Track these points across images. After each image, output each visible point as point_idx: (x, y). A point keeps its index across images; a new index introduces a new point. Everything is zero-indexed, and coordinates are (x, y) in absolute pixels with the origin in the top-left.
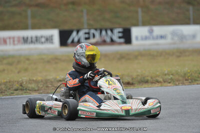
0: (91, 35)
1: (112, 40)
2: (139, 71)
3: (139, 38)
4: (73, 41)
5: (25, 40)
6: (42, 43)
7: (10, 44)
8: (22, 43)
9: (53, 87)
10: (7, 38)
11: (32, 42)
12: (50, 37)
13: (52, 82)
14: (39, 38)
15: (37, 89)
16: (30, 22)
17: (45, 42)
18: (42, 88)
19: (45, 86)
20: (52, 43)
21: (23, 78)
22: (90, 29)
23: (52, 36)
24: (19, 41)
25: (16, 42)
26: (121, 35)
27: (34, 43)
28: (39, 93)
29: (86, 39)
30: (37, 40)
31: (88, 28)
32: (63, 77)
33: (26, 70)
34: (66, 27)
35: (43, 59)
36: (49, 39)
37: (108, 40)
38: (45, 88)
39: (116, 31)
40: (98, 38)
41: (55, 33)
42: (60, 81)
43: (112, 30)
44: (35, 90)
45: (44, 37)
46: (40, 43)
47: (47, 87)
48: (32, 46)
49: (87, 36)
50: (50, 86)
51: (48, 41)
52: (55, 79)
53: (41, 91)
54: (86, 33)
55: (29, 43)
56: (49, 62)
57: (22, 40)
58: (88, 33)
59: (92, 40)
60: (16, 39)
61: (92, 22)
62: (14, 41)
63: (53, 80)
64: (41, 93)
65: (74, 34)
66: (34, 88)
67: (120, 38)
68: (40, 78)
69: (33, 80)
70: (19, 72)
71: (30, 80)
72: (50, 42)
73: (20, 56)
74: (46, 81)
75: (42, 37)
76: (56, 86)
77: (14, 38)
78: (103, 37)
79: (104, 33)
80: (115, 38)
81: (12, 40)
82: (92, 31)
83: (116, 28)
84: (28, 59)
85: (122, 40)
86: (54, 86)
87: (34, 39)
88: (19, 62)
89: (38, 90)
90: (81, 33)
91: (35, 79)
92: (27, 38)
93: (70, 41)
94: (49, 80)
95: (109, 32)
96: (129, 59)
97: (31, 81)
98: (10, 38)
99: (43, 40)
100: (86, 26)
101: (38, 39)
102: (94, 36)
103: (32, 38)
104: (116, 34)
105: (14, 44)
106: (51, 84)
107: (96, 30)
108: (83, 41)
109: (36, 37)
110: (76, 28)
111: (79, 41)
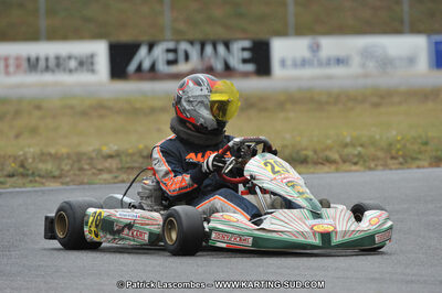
0: (181, 56)
1: (227, 67)
2: (288, 136)
3: (289, 63)
4: (139, 68)
5: (33, 65)
6: (71, 71)
8: (25, 72)
9: (94, 171)
11: (47, 68)
12: (87, 58)
13: (92, 159)
14: (64, 60)
15: (57, 173)
16: (43, 23)
17: (76, 69)
18: (69, 171)
19: (76, 166)
20: (93, 71)
21: (27, 149)
22: (178, 41)
23: (92, 56)
24: (18, 66)
25: (11, 69)
26: (247, 55)
27: (53, 71)
28: (62, 184)
29: (170, 63)
30: (59, 64)
31: (172, 40)
32: (116, 148)
33: (34, 131)
34: (125, 37)
35: (72, 107)
36: (86, 63)
37: (219, 66)
38: (77, 172)
39: (236, 46)
40: (195, 62)
41: (100, 50)
42: (111, 157)
43: (227, 45)
44: (54, 177)
45: (76, 58)
46: (64, 70)
47: (81, 169)
48: (48, 78)
49: (171, 56)
50: (87, 167)
51: (85, 68)
52: (99, 151)
53: (68, 179)
54: (168, 51)
55: (42, 71)
56: (84, 114)
57: (25, 64)
58: (175, 51)
59: (182, 67)
60: (11, 62)
61: (182, 26)
62: (7, 66)
63: (94, 155)
64: (67, 184)
65: (143, 51)
66: (51, 172)
67: (245, 61)
68: (64, 151)
69: (50, 154)
70: (17, 136)
71: (42, 154)
72: (88, 70)
73: (20, 100)
74: (79, 157)
75: (70, 58)
76: (100, 167)
77: (6, 59)
78: (206, 59)
79: (209, 49)
80: (235, 62)
81: (2, 64)
82: (184, 46)
83: (236, 40)
84: (38, 107)
85: (250, 67)
86: (95, 168)
87: (52, 63)
88: (17, 113)
89: (60, 177)
90: (159, 51)
91: (53, 151)
92: (37, 59)
93: (132, 67)
94: (84, 154)
95: (221, 49)
96: (265, 110)
97: (44, 157)
99: (73, 64)
100: (168, 34)
101: (61, 61)
102: (187, 57)
103: (47, 59)
104: (237, 54)
105: (7, 73)
106: (89, 164)
107: (192, 43)
108: (162, 67)
109: (57, 58)
110: (146, 38)
111: (153, 67)
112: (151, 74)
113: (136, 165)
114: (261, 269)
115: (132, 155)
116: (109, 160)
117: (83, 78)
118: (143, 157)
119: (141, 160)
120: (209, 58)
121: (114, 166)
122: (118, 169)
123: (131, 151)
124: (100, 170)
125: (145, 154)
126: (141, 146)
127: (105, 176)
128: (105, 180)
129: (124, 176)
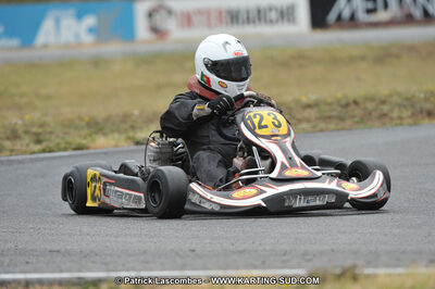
0: (380, 4)
1: (426, 14)
4: (339, 18)
6: (271, 21)
8: (227, 24)
10: (194, 11)
11: (248, 20)
12: (288, 8)
14: (265, 11)
17: (277, 21)
20: (294, 21)
23: (293, 7)
24: (220, 20)
27: (254, 22)
29: (369, 11)
30: (260, 16)
32: (314, 97)
35: (271, 58)
37: (418, 13)
40: (394, 10)
42: (309, 106)
45: (276, 9)
46: (266, 21)
48: (249, 29)
49: (370, 5)
51: (285, 19)
52: (298, 101)
55: (243, 23)
56: (285, 64)
57: (226, 17)
59: (382, 16)
60: (213, 15)
62: (209, 19)
63: (292, 105)
72: (289, 20)
75: (270, 9)
76: (299, 117)
77: (208, 13)
78: (405, 7)
81: (204, 18)
90: (358, 0)
93: (332, 16)
98: (200, 13)
99: (273, 15)
101: (262, 13)
102: (386, 5)
103: (248, 12)
105: (210, 26)
108: (362, 16)
109: (259, 10)
111: (353, 17)
112: (352, 23)
113: (334, 113)
115: (330, 104)
116: (308, 110)
117: (284, 29)
118: (342, 106)
119: (339, 109)
120: (409, 6)
121: (313, 116)
122: (317, 119)
123: (329, 100)
124: (300, 120)
125: (343, 102)
126: (339, 95)
127: (305, 126)
128: (304, 129)
129: (323, 125)
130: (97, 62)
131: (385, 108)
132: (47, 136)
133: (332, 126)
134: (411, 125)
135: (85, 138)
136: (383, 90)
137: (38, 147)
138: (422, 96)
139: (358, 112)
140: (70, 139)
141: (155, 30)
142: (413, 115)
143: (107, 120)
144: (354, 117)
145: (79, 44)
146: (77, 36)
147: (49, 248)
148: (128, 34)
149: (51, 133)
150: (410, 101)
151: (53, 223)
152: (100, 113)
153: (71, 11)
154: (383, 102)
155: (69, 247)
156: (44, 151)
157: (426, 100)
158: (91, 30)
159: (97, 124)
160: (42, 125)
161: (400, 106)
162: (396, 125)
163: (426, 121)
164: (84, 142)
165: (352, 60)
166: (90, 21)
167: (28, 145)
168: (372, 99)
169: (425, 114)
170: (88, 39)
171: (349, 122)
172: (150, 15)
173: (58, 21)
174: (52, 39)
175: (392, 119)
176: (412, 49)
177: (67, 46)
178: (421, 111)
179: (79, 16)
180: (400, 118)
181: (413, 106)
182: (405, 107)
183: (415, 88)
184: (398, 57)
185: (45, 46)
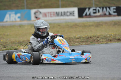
1: (110, 14)
4: (86, 15)
5: (58, 14)
6: (68, 16)
7: (49, 16)
8: (56, 16)
10: (47, 13)
11: (62, 15)
12: (72, 12)
13: (73, 39)
16: (60, 3)
17: (69, 15)
20: (74, 16)
22: (96, 7)
23: (74, 12)
24: (54, 15)
25: (52, 15)
26: (115, 10)
27: (63, 16)
29: (94, 13)
30: (65, 14)
32: (79, 36)
34: (82, 6)
35: (68, 25)
36: (72, 14)
37: (107, 14)
39: (112, 8)
40: (101, 13)
41: (76, 10)
42: (78, 38)
43: (109, 8)
45: (69, 12)
46: (66, 16)
47: (70, 42)
48: (62, 18)
49: (95, 11)
50: (72, 41)
52: (75, 37)
54: (94, 10)
55: (60, 16)
56: (71, 27)
57: (56, 14)
58: (96, 10)
59: (98, 14)
60: (52, 14)
61: (97, 3)
62: (51, 15)
63: (74, 38)
65: (87, 10)
67: (114, 12)
68: (66, 37)
73: (54, 23)
75: (68, 12)
76: (75, 41)
77: (51, 13)
79: (105, 9)
80: (112, 12)
81: (50, 14)
82: (98, 8)
84: (59, 25)
85: (116, 14)
86: (74, 41)
87: (63, 14)
88: (54, 27)
90: (91, 10)
93: (84, 14)
94: (71, 38)
96: (120, 25)
98: (48, 13)
99: (68, 14)
100: (94, 5)
101: (65, 13)
102: (99, 11)
103: (61, 13)
104: (112, 10)
105: (51, 17)
106: (72, 40)
107: (100, 8)
108: (92, 14)
109: (64, 12)
110: (88, 7)
111: (90, 14)
112: (89, 16)
113: (85, 40)
114: (118, 68)
115: (84, 38)
116: (78, 39)
117: (71, 17)
118: (87, 38)
119: (86, 39)
120: (105, 12)
121: (79, 41)
122: (80, 42)
123: (83, 37)
124: (75, 42)
125: (87, 37)
126: (86, 35)
127: (77, 43)
128: (77, 44)
129: (82, 43)
130: (20, 26)
131: (99, 39)
132: (7, 46)
133: (84, 44)
134: (105, 44)
135: (17, 46)
136: (98, 34)
137: (4, 49)
138: (108, 36)
139: (91, 40)
140: (13, 46)
141: (36, 18)
142: (106, 41)
143: (23, 41)
144: (90, 41)
145: (16, 21)
146: (15, 19)
147: (8, 76)
148: (29, 19)
149: (8, 45)
150: (105, 37)
151: (9, 69)
152: (21, 40)
153: (14, 12)
154: (98, 37)
155: (13, 76)
156: (6, 50)
157: (110, 37)
158: (19, 17)
159: (20, 42)
160: (6, 43)
161: (103, 38)
162: (102, 43)
163: (110, 42)
164: (17, 47)
165: (90, 26)
166: (19, 15)
167: (2, 48)
168: (95, 37)
169: (109, 41)
170: (18, 20)
171: (89, 43)
172: (35, 13)
173: (10, 15)
174: (8, 20)
175: (100, 42)
176: (106, 23)
177: (13, 21)
178: (108, 40)
179: (16, 14)
180: (103, 42)
181: (106, 38)
182: (104, 38)
183: (107, 34)
184: (102, 25)
185: (7, 22)
